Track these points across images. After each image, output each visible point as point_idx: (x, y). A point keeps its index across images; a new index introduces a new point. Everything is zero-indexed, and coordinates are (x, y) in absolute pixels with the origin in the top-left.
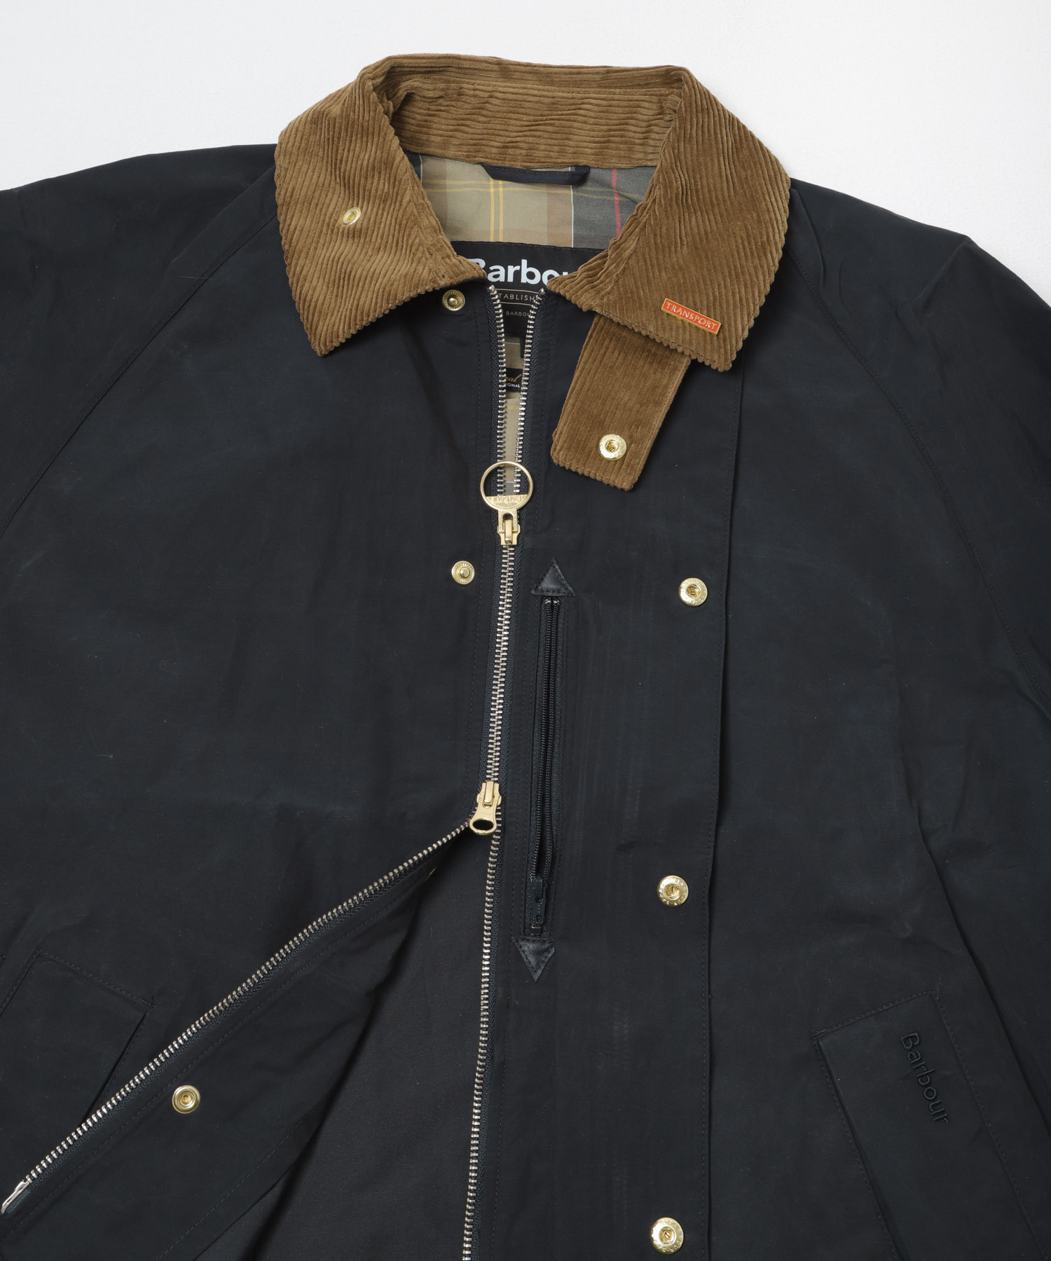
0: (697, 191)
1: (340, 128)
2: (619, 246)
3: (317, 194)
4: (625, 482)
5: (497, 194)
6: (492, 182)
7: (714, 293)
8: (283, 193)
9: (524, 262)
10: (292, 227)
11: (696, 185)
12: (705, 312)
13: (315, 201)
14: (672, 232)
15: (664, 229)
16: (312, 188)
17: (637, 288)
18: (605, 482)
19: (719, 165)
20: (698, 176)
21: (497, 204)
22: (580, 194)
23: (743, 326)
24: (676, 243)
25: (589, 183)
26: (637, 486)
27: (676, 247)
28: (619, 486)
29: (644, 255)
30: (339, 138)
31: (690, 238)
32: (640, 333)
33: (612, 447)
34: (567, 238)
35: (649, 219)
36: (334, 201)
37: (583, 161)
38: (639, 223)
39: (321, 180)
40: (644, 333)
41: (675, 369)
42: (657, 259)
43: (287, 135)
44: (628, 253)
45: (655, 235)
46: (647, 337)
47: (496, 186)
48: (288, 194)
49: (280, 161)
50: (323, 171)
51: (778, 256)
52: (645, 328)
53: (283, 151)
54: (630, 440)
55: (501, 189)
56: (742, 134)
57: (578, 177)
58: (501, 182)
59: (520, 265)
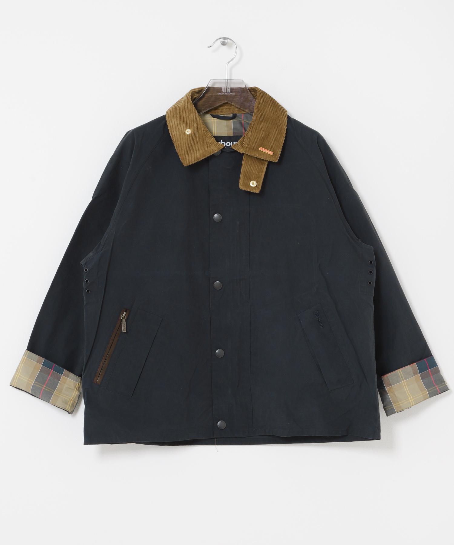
0: (265, 116)
1: (182, 110)
2: (247, 134)
3: (178, 126)
4: (257, 191)
5: (214, 122)
6: (213, 118)
7: (271, 145)
8: (170, 126)
9: (222, 141)
10: (174, 134)
11: (264, 114)
12: (269, 149)
13: (178, 128)
14: (259, 128)
15: (257, 127)
16: (177, 124)
17: (253, 145)
18: (253, 192)
19: (269, 108)
20: (264, 112)
21: (214, 124)
22: (234, 121)
23: (279, 152)
24: (261, 130)
25: (236, 118)
26: (260, 192)
27: (261, 131)
28: (256, 193)
29: (253, 135)
30: (182, 112)
31: (264, 129)
32: (255, 157)
33: (253, 184)
34: (232, 133)
35: (253, 125)
36: (183, 127)
37: (235, 113)
38: (251, 127)
39: (179, 122)
40: (256, 157)
41: (265, 164)
42: (257, 136)
43: (168, 112)
44: (250, 135)
45: (255, 129)
46: (257, 158)
47: (214, 120)
48: (171, 127)
49: (167, 119)
50: (179, 120)
51: (285, 132)
52: (256, 156)
53: (168, 116)
54: (257, 182)
55: (215, 121)
56: (272, 100)
57: (234, 117)
58: (215, 118)
59: (221, 141)
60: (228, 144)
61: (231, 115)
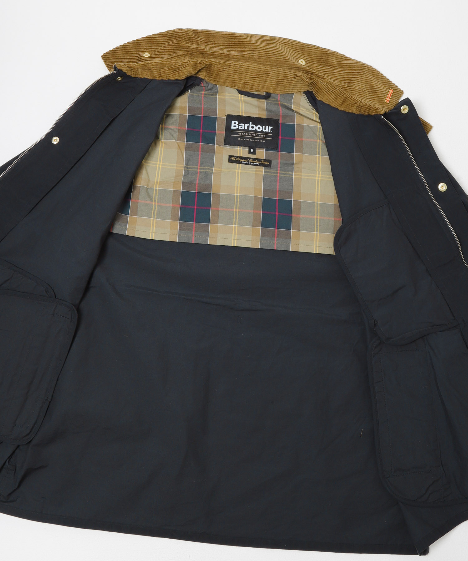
6: (240, 95)
9: (251, 123)
21: (241, 102)
22: (268, 101)
25: (271, 98)
34: (264, 115)
37: (269, 91)
47: (241, 97)
57: (267, 96)
58: (242, 96)
59: (249, 124)
60: (259, 128)
61: (264, 94)
